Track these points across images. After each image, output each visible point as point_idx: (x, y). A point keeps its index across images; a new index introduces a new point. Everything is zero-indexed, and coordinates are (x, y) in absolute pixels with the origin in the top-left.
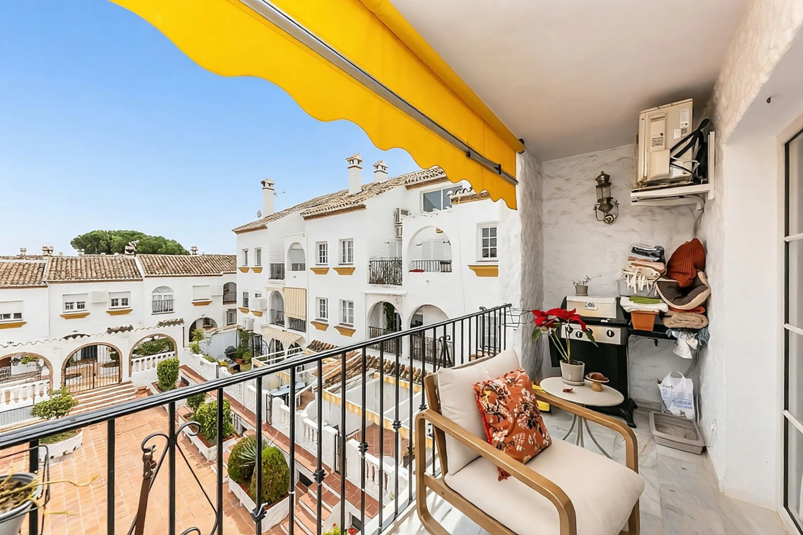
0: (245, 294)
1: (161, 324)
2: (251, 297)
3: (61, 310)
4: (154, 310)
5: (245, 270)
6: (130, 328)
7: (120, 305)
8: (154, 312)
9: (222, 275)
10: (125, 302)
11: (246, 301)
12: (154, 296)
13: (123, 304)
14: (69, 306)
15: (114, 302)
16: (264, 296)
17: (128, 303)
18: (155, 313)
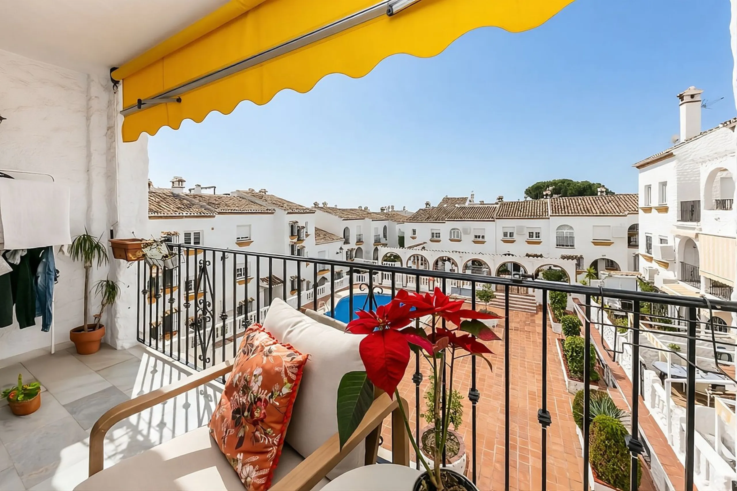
0: (649, 239)
1: (563, 257)
2: (656, 243)
3: (502, 236)
4: (558, 244)
5: (648, 210)
6: (541, 256)
7: (534, 238)
8: (557, 245)
9: (625, 216)
10: (538, 235)
11: (649, 246)
12: (557, 232)
13: (536, 237)
14: (505, 235)
15: (531, 235)
16: (671, 243)
17: (540, 237)
18: (559, 247)
